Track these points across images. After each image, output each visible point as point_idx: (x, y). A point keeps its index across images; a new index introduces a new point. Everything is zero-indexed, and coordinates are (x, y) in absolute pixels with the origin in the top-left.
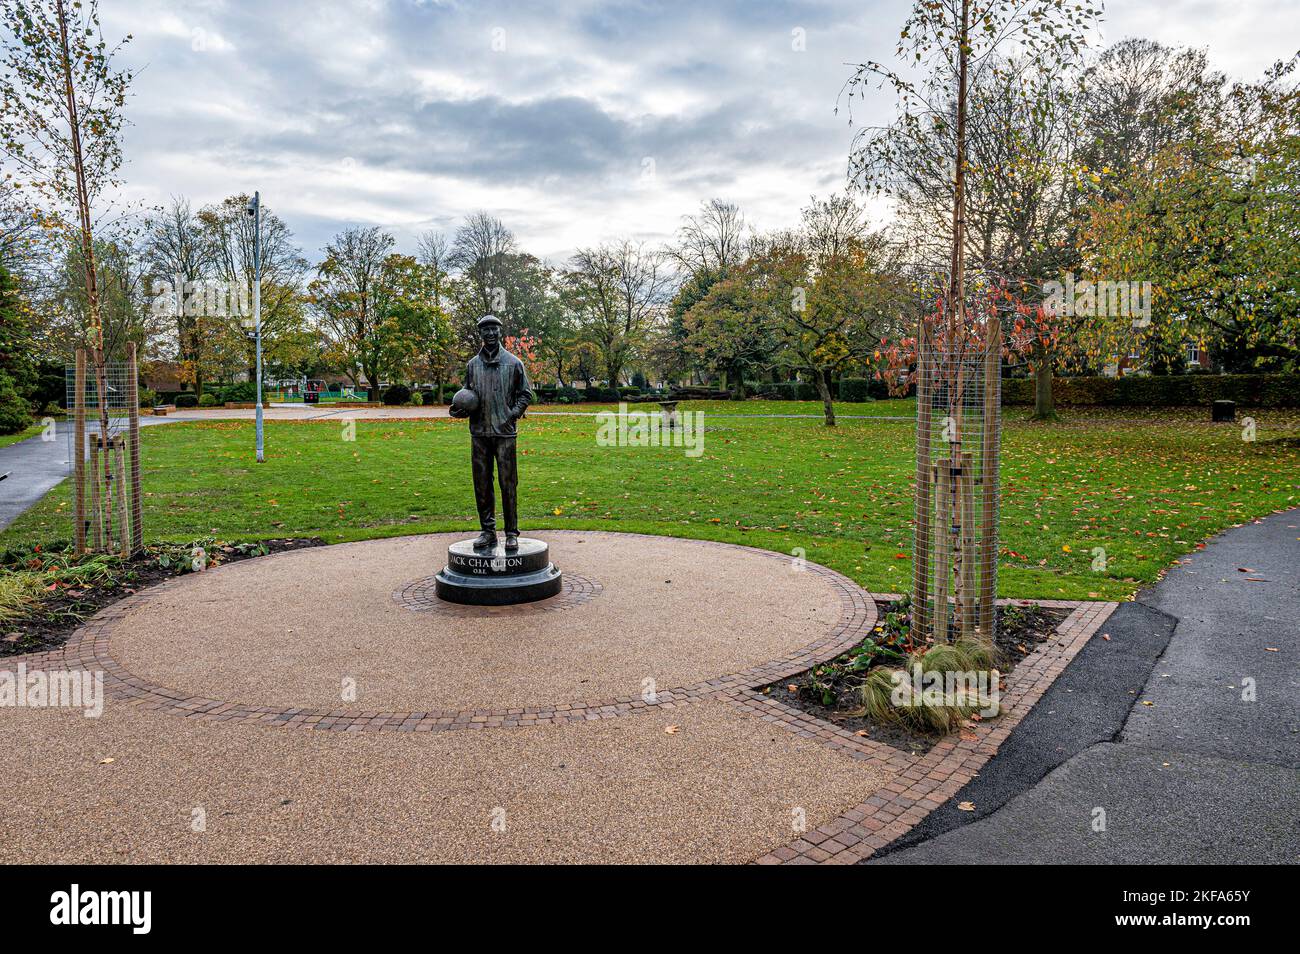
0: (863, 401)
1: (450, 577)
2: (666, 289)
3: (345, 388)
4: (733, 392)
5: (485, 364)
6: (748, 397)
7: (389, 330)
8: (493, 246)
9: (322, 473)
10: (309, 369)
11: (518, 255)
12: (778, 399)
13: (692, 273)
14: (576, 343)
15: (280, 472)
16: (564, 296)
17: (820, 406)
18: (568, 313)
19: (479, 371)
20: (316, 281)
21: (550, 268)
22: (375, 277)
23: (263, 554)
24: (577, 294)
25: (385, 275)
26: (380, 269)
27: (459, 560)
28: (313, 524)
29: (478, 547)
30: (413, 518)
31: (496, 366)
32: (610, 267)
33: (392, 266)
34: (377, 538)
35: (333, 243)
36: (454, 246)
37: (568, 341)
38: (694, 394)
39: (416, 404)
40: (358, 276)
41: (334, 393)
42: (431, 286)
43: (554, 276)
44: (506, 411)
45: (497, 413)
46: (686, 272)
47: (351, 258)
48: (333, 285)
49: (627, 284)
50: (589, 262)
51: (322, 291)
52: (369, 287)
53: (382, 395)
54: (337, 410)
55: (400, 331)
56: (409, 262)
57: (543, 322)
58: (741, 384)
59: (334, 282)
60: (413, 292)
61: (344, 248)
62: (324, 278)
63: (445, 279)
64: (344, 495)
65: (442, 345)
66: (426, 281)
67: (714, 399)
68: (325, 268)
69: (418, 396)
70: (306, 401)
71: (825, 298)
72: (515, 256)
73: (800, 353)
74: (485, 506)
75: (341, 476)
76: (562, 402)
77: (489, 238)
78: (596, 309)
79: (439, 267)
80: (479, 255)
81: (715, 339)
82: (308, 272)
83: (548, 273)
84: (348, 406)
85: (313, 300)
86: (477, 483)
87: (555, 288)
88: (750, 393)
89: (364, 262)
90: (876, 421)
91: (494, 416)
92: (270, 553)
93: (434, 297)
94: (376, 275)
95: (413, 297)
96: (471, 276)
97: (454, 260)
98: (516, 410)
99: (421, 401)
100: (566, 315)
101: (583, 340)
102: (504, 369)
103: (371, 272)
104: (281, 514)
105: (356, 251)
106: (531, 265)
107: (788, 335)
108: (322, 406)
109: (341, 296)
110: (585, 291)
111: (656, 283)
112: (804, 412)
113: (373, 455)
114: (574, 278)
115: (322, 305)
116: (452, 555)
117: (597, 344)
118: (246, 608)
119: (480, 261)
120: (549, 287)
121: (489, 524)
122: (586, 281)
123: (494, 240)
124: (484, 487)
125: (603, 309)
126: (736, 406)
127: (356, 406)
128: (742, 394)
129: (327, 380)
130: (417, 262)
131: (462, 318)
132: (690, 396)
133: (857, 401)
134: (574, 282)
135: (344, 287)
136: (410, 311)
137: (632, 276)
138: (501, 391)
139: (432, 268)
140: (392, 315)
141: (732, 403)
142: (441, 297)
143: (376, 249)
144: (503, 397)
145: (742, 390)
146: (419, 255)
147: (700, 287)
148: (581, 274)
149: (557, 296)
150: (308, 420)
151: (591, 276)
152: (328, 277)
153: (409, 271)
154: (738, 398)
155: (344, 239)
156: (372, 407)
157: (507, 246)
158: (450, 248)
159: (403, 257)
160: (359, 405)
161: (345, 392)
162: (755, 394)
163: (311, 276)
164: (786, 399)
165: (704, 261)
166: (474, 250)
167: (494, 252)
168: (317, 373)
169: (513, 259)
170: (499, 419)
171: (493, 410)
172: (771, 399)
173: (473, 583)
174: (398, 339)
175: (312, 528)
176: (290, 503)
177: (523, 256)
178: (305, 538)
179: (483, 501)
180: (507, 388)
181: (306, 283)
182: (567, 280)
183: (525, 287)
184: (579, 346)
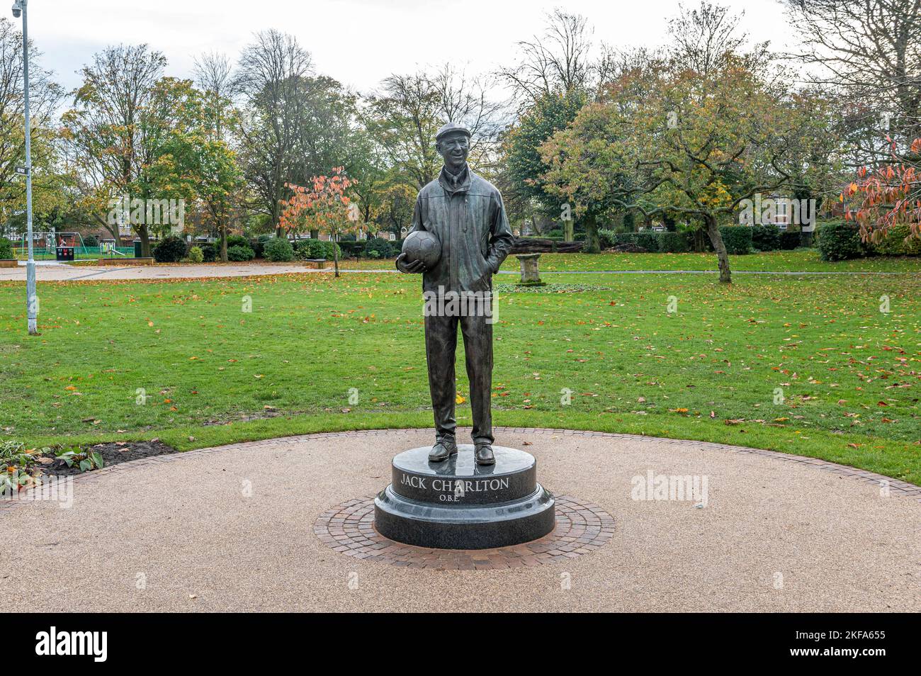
0: (747, 253)
1: (401, 505)
2: (496, 117)
3: (104, 242)
4: (585, 243)
5: (447, 193)
6: (602, 249)
7: (161, 170)
8: (287, 67)
9: (118, 348)
10: (59, 220)
11: (315, 78)
12: (639, 251)
13: (531, 98)
14: (387, 185)
15: (63, 347)
16: (372, 127)
17: (714, 258)
18: (378, 149)
19: (438, 205)
20: (71, 111)
21: (354, 93)
22: (143, 105)
23: (96, 468)
24: (387, 126)
25: (156, 103)
26: (149, 95)
27: (416, 482)
28: (138, 419)
29: (435, 461)
30: (269, 410)
31: (463, 195)
32: (429, 92)
33: (166, 91)
34: (242, 441)
35: (91, 64)
36: (239, 68)
37: (377, 183)
38: (535, 245)
39: (195, 261)
40: (122, 104)
41: (90, 249)
42: (212, 116)
43: (360, 104)
44: (479, 262)
45: (466, 264)
46: (524, 98)
47: (115, 83)
48: (92, 116)
49: (449, 113)
50: (402, 86)
51: (79, 123)
52: (136, 117)
53: (153, 250)
54: (102, 268)
55: (176, 171)
56: (184, 87)
57: (347, 160)
58: (595, 233)
59: (94, 112)
60: (190, 124)
61: (105, 70)
62: (81, 107)
63: (228, 108)
64: (160, 378)
65: (226, 188)
66: (206, 110)
67: (560, 252)
68: (83, 95)
69: (197, 251)
70: (59, 258)
71: (721, 122)
72: (312, 79)
73: (688, 193)
74: (443, 401)
75: (144, 353)
76: (371, 257)
77: (282, 58)
78: (411, 144)
79: (221, 94)
80: (269, 78)
81: (584, 175)
82: (62, 100)
83: (351, 100)
84: (114, 264)
85: (66, 135)
86: (432, 368)
87: (360, 118)
88: (605, 244)
89: (129, 88)
90: (773, 277)
91: (462, 271)
92: (104, 466)
93: (215, 129)
94: (145, 103)
95: (191, 130)
96: (258, 104)
97: (239, 84)
98: (493, 260)
99: (201, 257)
100: (374, 151)
101: (397, 181)
102: (475, 201)
103: (138, 100)
104: (88, 405)
105: (120, 73)
106: (331, 90)
107: (674, 170)
108: (79, 264)
109: (102, 129)
110: (398, 121)
111: (485, 111)
112: (677, 266)
113: (172, 324)
114: (384, 105)
115: (80, 141)
116: (398, 473)
117: (412, 185)
118: (109, 555)
119: (269, 85)
120: (354, 117)
121: (448, 427)
122: (399, 109)
123: (287, 59)
124: (443, 373)
125: (419, 144)
126: (592, 260)
127: (123, 264)
128: (597, 246)
129: (81, 233)
130: (194, 87)
131: (247, 156)
132: (531, 248)
133: (739, 253)
134: (384, 110)
135: (106, 117)
136: (187, 147)
137: (455, 102)
138: (472, 233)
139: (214, 93)
140: (167, 152)
141: (585, 256)
142: (224, 130)
143: (144, 71)
144: (475, 242)
145: (596, 239)
146: (196, 79)
147: (545, 115)
148: (393, 100)
149: (364, 128)
150: (71, 282)
151: (405, 103)
152: (86, 105)
153: (184, 98)
154: (591, 251)
155: (106, 58)
156: (143, 264)
157: (303, 66)
158: (233, 70)
159: (176, 80)
160: (126, 262)
161: (105, 247)
162: (610, 245)
163: (65, 105)
164: (650, 251)
165: (546, 82)
166: (263, 73)
167: (287, 75)
168: (68, 225)
169: (309, 83)
170: (469, 273)
171: (462, 260)
172: (631, 251)
173: (439, 515)
174: (173, 181)
175: (139, 425)
176: (95, 390)
177: (322, 80)
178: (141, 441)
179: (441, 393)
180: (480, 227)
181: (59, 113)
182: (375, 108)
183: (324, 117)
184: (391, 189)
